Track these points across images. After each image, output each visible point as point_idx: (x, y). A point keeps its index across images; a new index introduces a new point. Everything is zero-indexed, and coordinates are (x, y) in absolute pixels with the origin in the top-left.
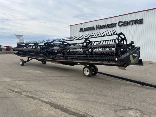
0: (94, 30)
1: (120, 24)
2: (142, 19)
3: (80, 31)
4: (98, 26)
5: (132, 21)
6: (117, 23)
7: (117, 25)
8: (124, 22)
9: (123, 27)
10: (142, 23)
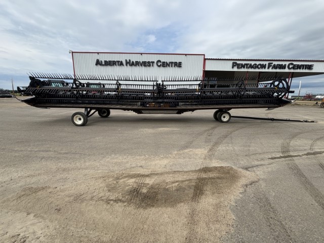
0: (122, 66)
1: (159, 64)
2: (181, 63)
3: (96, 64)
4: (128, 61)
5: (172, 63)
6: (156, 62)
7: (155, 64)
8: (164, 63)
9: (162, 68)
10: (181, 67)
